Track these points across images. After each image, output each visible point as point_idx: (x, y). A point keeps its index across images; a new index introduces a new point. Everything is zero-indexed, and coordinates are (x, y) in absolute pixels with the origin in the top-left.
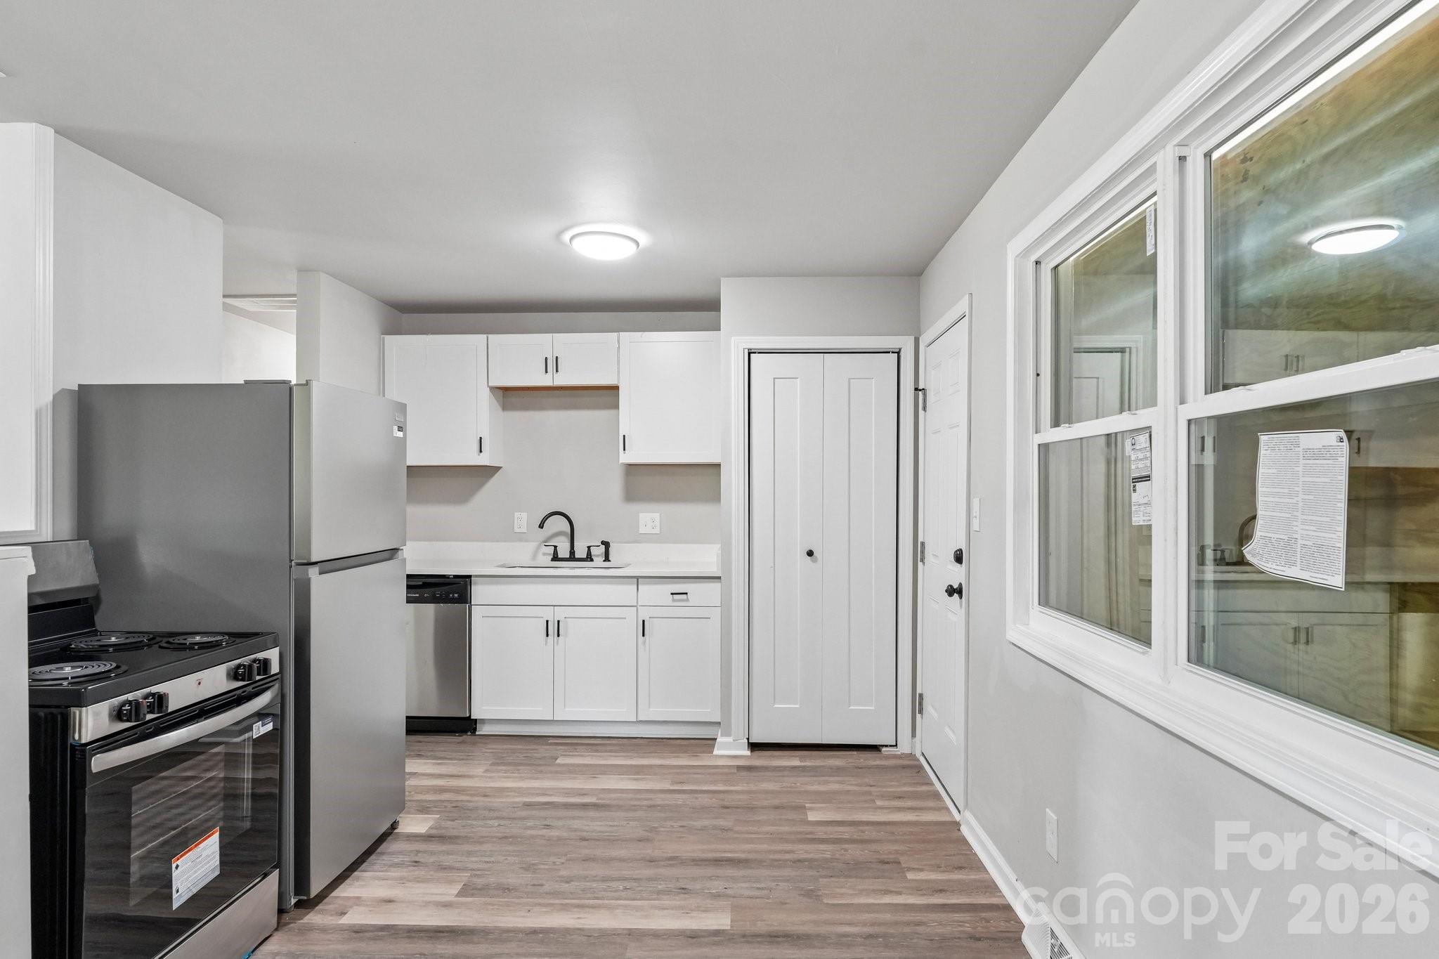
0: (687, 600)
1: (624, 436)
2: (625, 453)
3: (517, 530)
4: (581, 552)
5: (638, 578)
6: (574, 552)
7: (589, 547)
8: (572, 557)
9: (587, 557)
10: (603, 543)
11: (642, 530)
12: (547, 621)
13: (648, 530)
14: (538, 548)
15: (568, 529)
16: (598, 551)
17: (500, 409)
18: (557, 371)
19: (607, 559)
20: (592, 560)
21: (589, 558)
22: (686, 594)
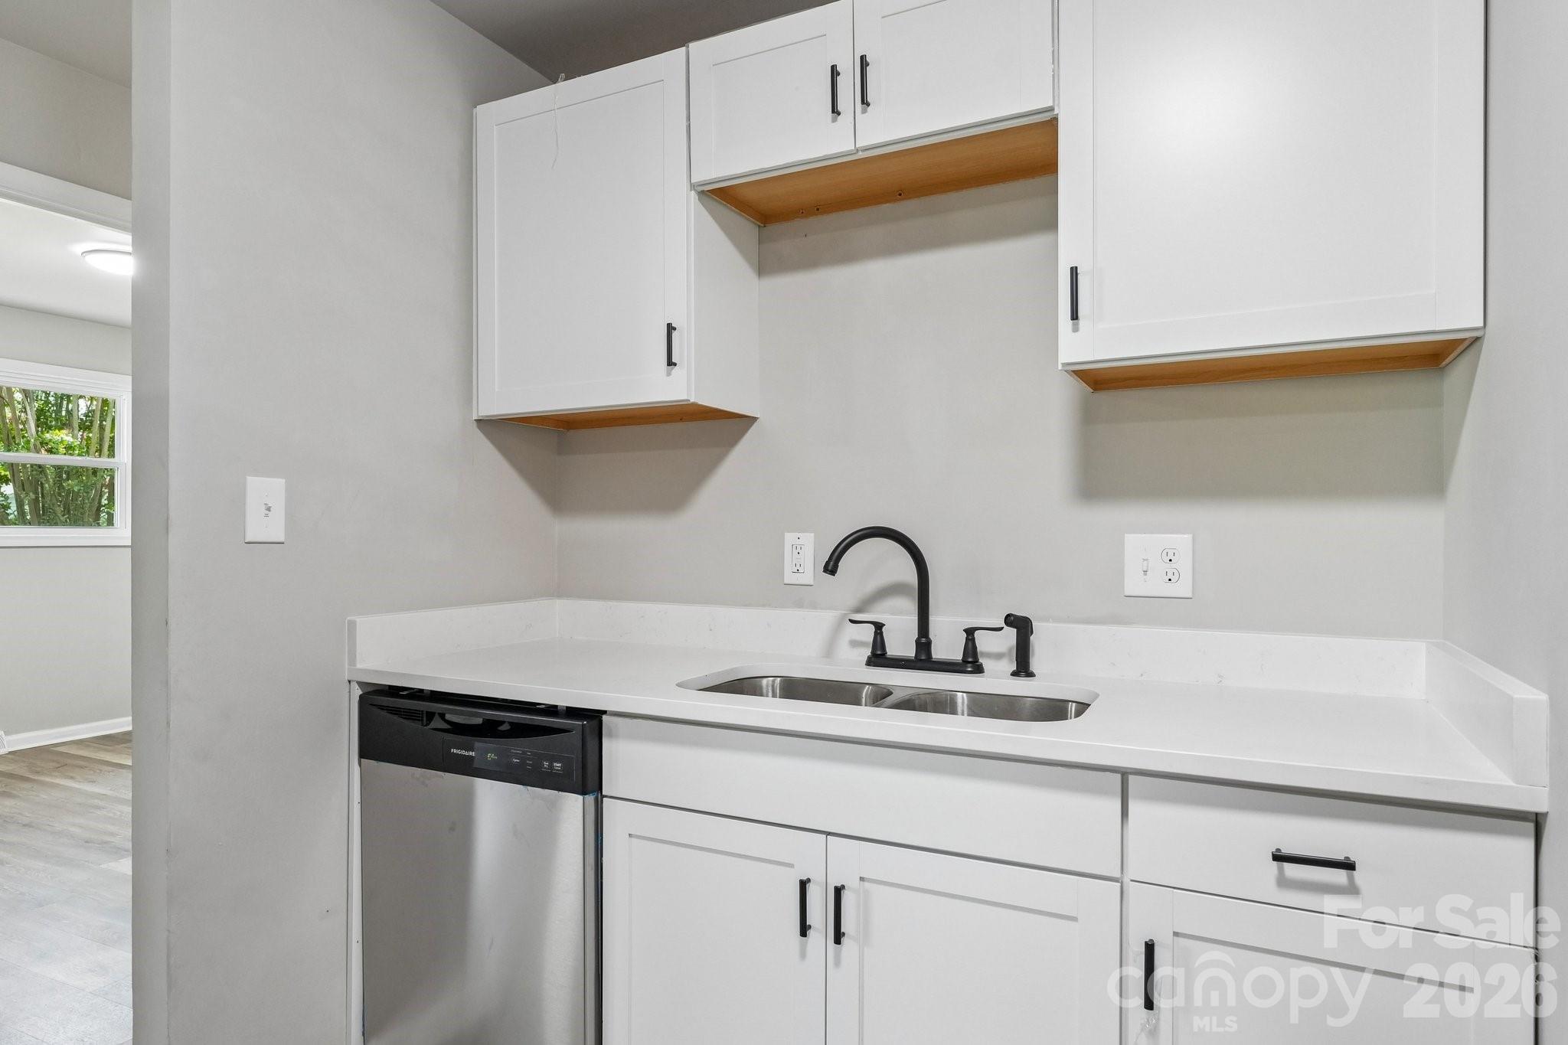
0: (1352, 890)
1: (1074, 272)
2: (1076, 329)
3: (789, 578)
4: (947, 646)
5: (1125, 774)
6: (929, 644)
7: (970, 632)
8: (923, 659)
9: (965, 661)
10: (1011, 620)
11: (1134, 584)
12: (803, 885)
13: (1155, 586)
14: (837, 629)
15: (911, 576)
16: (998, 644)
17: (749, 274)
18: (865, 102)
19: (1023, 669)
20: (978, 669)
21: (970, 662)
22: (1348, 866)
